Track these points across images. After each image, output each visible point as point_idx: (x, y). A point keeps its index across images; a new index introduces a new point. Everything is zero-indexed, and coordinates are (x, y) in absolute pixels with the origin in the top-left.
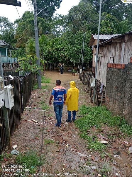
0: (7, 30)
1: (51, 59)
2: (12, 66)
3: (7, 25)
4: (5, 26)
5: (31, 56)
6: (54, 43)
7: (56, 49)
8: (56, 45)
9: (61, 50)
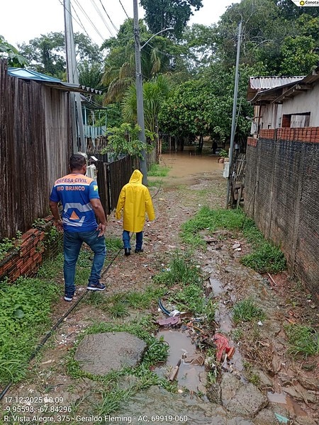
0: (85, 63)
1: (175, 128)
2: (96, 143)
3: (85, 51)
4: (82, 53)
5: (128, 125)
6: (181, 93)
7: (185, 106)
8: (187, 96)
9: (195, 109)
